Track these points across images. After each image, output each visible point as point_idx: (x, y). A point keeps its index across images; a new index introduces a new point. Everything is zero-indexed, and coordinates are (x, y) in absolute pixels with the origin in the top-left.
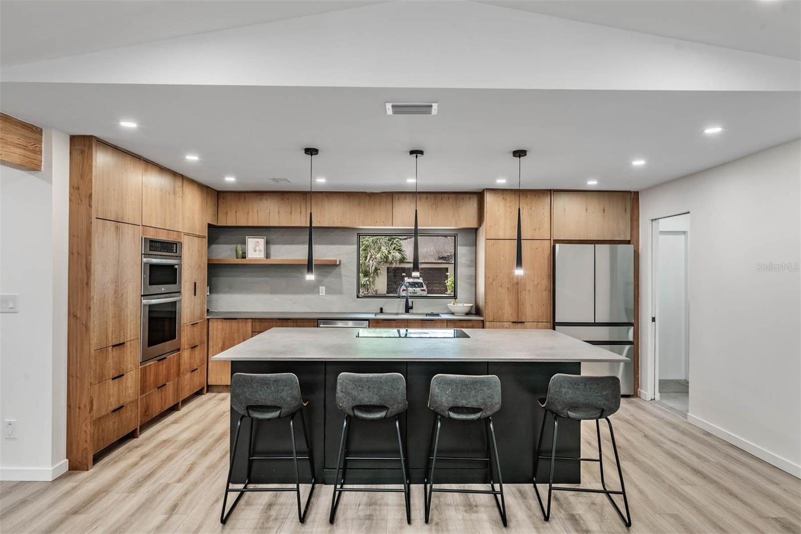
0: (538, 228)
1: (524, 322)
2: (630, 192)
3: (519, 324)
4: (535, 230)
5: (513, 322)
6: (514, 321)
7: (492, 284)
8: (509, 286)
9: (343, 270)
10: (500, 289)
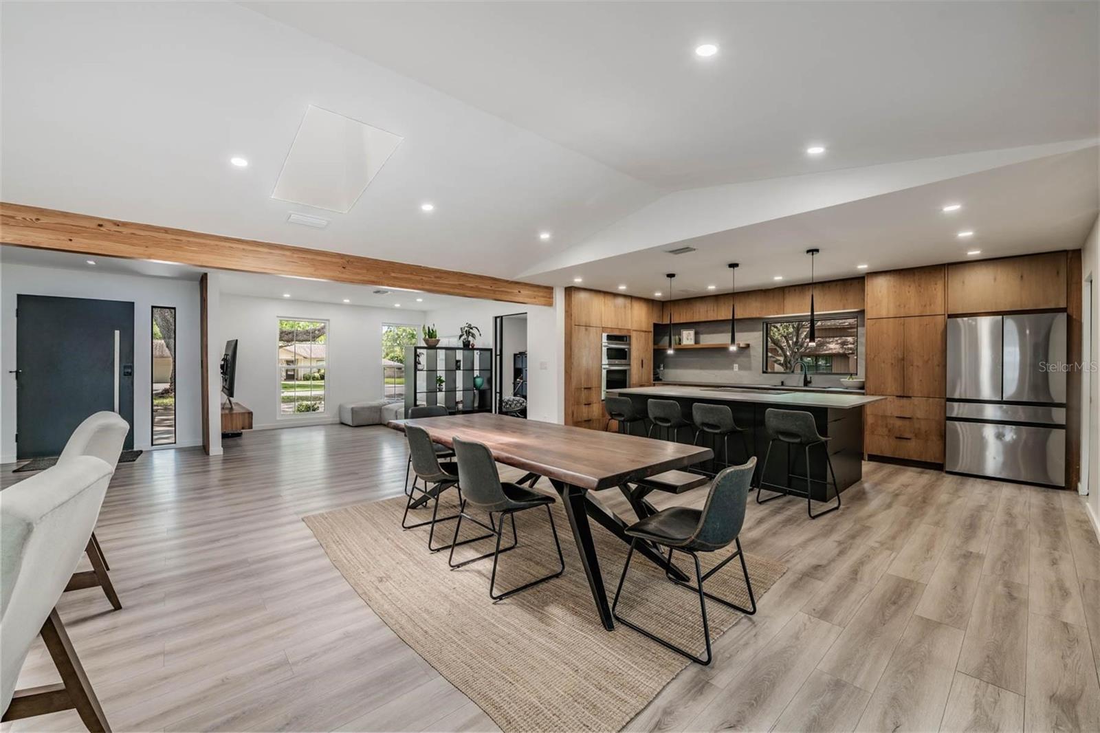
0: (928, 303)
1: (910, 397)
2: (1066, 252)
3: (905, 398)
4: (925, 306)
5: (897, 396)
6: (899, 395)
7: (873, 359)
8: (893, 362)
9: (752, 351)
10: (883, 365)
